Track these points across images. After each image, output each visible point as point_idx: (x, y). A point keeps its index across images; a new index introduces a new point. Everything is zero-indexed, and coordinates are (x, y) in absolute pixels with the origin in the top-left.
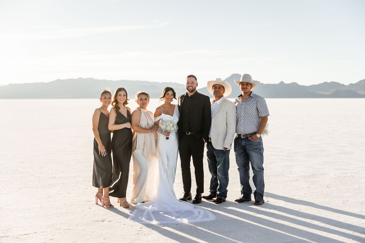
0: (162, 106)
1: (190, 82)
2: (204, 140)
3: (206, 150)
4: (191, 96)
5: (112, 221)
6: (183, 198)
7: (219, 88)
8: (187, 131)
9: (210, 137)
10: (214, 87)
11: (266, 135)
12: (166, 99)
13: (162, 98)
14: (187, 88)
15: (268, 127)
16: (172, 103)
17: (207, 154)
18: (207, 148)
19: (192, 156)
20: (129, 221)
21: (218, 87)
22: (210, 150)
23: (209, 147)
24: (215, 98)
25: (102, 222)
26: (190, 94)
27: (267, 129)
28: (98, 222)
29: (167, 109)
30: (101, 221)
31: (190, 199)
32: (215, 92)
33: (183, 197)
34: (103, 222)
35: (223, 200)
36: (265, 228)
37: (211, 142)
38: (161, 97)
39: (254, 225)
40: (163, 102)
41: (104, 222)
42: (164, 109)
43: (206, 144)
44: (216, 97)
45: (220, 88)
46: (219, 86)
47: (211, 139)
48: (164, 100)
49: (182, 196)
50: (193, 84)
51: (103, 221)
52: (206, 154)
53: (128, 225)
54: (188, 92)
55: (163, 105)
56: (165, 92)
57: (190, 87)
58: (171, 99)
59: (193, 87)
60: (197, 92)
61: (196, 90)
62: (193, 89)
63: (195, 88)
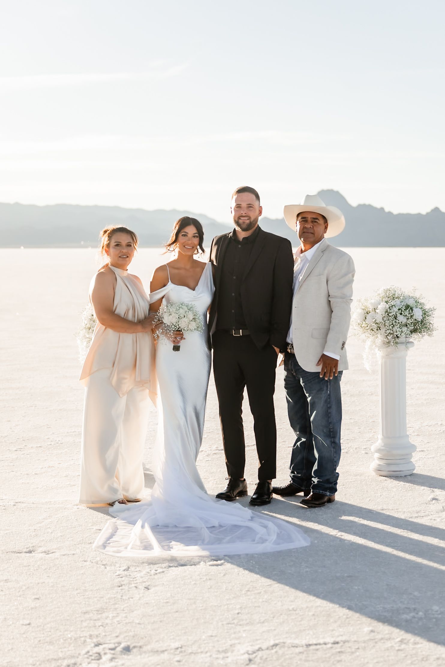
0: (171, 265)
1: (244, 205)
2: (277, 350)
3: (281, 373)
4: (244, 238)
5: (54, 551)
6: (227, 492)
7: (312, 222)
8: (234, 327)
9: (289, 340)
10: (300, 218)
11: (429, 335)
12: (180, 248)
13: (170, 245)
14: (236, 219)
15: (433, 316)
16: (195, 257)
17: (285, 385)
18: (285, 370)
19: (245, 388)
20: (95, 553)
21: (309, 219)
22: (293, 374)
23: (290, 366)
24: (302, 245)
25: (28, 555)
26: (242, 235)
27: (432, 322)
28: (19, 554)
29: (182, 272)
30: (26, 552)
31: (243, 493)
32: (304, 232)
33: (226, 488)
34: (31, 555)
35: (326, 499)
36: (436, 569)
37: (294, 355)
38: (170, 242)
39: (408, 560)
40: (173, 255)
41: (33, 554)
42: (176, 271)
43: (281, 357)
44: (305, 242)
45: (315, 222)
46: (314, 216)
47: (293, 347)
48: (177, 250)
49: (223, 487)
50: (251, 208)
51: (30, 552)
52: (283, 383)
53: (94, 561)
54: (238, 229)
55: (174, 261)
56: (177, 228)
57: (242, 216)
58: (193, 247)
59: (250, 218)
60: (259, 228)
61: (257, 225)
62: (251, 223)
63: (256, 220)
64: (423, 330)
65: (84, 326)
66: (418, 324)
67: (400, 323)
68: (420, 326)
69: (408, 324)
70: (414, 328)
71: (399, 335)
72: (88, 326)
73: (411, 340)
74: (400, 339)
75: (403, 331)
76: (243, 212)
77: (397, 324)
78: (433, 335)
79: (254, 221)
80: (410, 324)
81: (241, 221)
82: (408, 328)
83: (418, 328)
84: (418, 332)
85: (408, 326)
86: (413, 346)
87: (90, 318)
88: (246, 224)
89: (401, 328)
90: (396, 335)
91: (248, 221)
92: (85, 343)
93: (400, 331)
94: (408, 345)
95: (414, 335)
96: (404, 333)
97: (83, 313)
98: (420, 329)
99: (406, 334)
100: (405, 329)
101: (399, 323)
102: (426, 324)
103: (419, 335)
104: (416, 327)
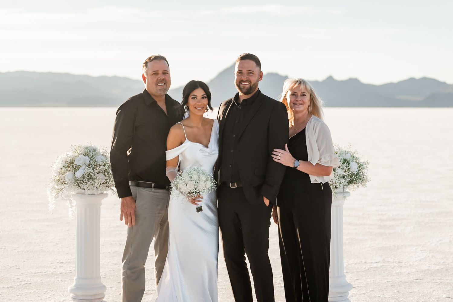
1: (245, 71)
4: (243, 100)
14: (238, 84)
26: (242, 97)
27: (365, 175)
50: (252, 74)
54: (239, 92)
57: (243, 81)
58: (203, 108)
59: (250, 82)
60: (259, 91)
61: (257, 90)
62: (250, 87)
63: (256, 85)
64: (358, 181)
65: (54, 179)
66: (354, 176)
67: (339, 175)
68: (356, 178)
69: (345, 176)
70: (351, 179)
71: (338, 186)
72: (57, 178)
73: (347, 190)
74: (338, 189)
75: (341, 182)
76: (244, 78)
77: (336, 176)
78: (366, 186)
79: (253, 85)
80: (347, 176)
81: (241, 86)
82: (345, 179)
83: (354, 179)
84: (354, 183)
85: (346, 178)
86: (349, 195)
87: (59, 171)
88: (246, 88)
89: (339, 179)
90: (335, 186)
91: (248, 86)
92: (54, 194)
93: (339, 182)
94: (346, 195)
95: (351, 186)
96: (343, 184)
97: (53, 167)
98: (355, 180)
99: (344, 184)
100: (343, 180)
101: (337, 175)
102: (361, 176)
103: (354, 186)
104: (352, 179)
